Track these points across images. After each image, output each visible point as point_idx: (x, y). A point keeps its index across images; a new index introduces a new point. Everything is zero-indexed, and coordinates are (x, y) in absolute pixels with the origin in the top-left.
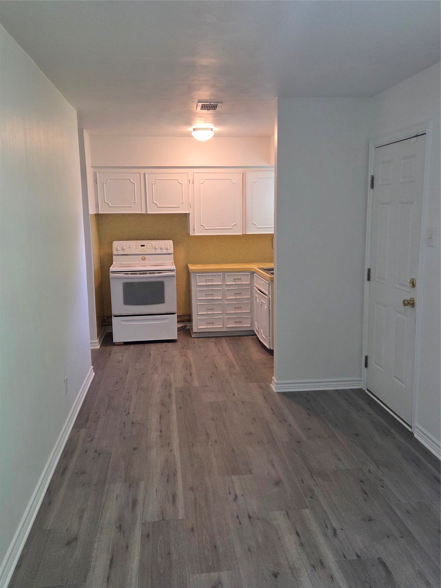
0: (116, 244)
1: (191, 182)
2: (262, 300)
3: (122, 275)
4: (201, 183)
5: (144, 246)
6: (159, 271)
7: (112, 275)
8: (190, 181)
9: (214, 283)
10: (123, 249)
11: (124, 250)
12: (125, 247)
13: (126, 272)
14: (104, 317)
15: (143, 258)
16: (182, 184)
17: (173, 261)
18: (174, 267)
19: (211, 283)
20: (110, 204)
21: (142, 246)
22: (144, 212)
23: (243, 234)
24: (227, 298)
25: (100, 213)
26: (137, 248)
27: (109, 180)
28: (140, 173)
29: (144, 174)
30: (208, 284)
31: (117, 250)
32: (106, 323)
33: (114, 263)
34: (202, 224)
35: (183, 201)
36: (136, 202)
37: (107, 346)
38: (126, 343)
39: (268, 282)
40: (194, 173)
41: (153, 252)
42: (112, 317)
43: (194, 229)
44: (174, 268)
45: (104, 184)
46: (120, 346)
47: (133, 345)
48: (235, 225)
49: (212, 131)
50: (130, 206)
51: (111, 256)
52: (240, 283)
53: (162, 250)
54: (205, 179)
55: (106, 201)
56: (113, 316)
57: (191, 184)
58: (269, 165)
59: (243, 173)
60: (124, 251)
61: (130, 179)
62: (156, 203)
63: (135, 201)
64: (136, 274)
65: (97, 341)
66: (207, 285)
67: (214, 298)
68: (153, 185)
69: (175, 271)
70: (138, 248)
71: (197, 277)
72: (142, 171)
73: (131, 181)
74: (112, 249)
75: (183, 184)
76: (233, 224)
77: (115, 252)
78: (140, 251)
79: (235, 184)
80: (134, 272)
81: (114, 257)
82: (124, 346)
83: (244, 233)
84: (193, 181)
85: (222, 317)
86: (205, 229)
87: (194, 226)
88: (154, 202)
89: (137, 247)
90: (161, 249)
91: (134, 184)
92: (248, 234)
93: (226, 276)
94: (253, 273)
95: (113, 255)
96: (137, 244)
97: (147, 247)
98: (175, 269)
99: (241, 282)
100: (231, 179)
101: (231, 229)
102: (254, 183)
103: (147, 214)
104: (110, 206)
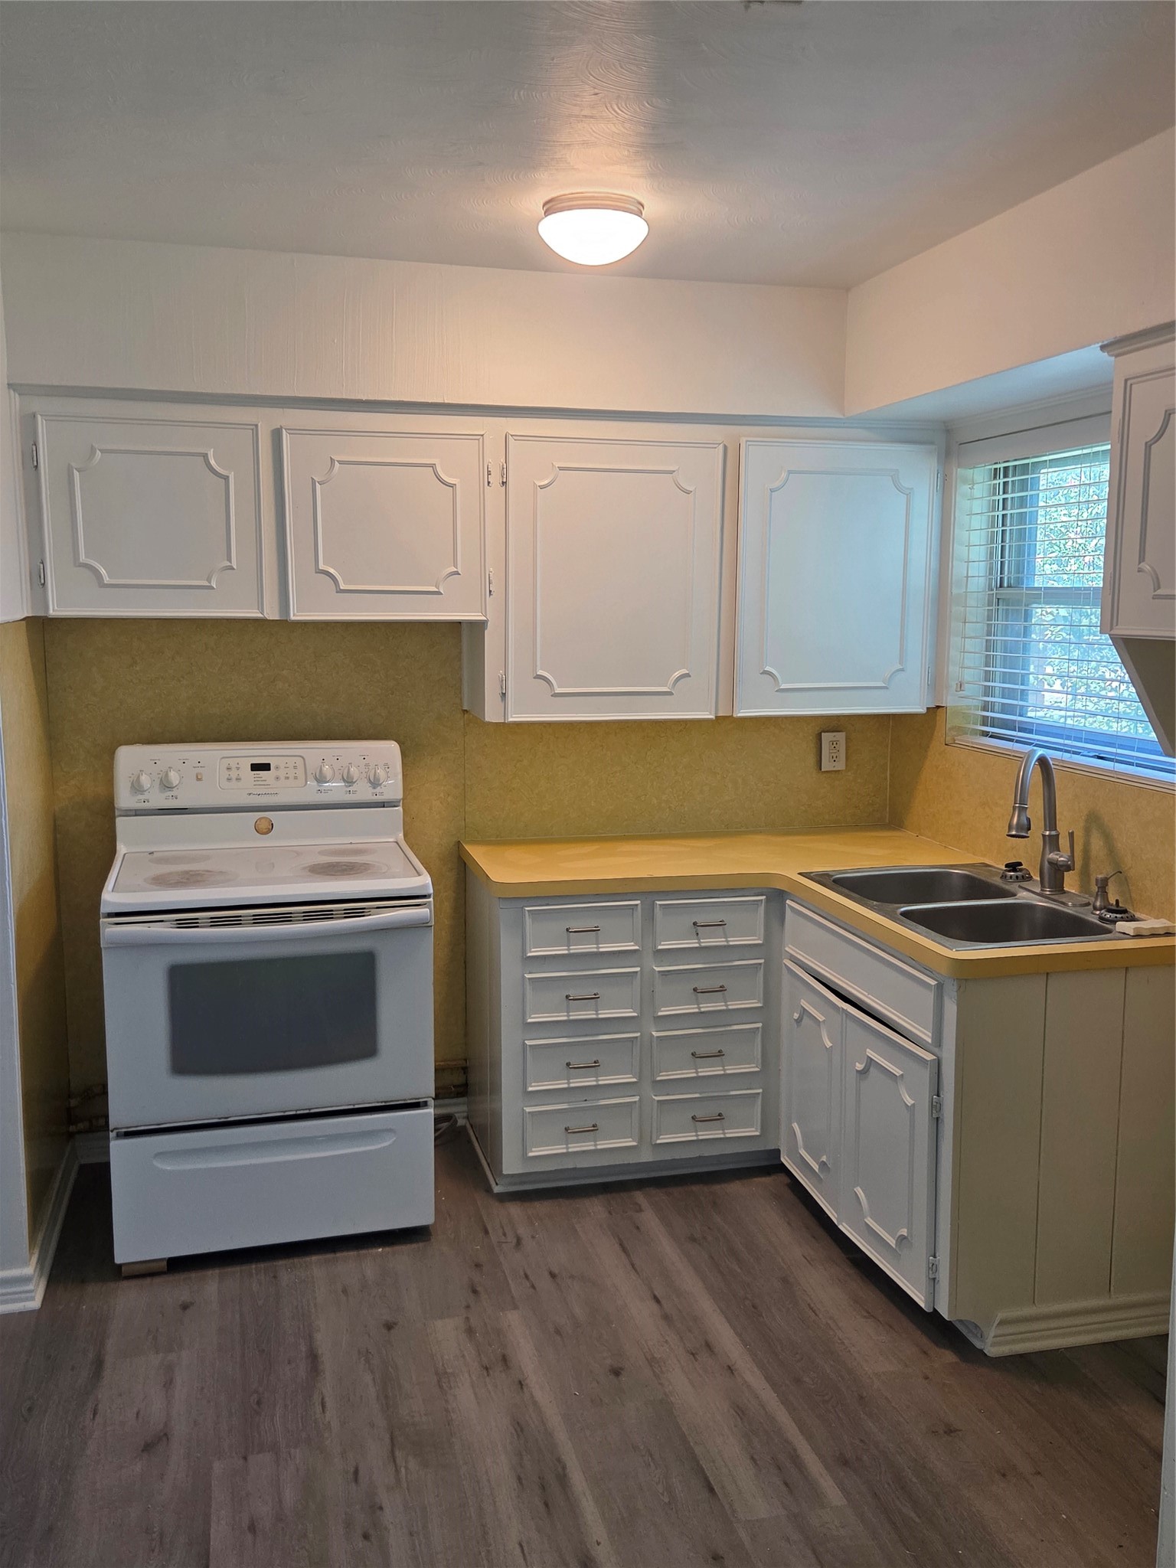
0: (130, 759)
1: (496, 479)
2: (870, 1053)
3: (163, 929)
4: (542, 487)
5: (266, 767)
6: (355, 905)
7: (110, 931)
8: (489, 473)
9: (605, 948)
10: (166, 785)
11: (170, 788)
12: (174, 777)
13: (186, 914)
14: (69, 1097)
15: (264, 826)
16: (452, 486)
17: (401, 835)
18: (423, 881)
19: (591, 948)
20: (103, 571)
21: (255, 767)
22: (271, 613)
23: (716, 717)
24: (660, 1014)
25: (53, 612)
26: (234, 777)
27: (98, 453)
28: (257, 426)
29: (277, 435)
30: (575, 949)
31: (137, 788)
32: (81, 1126)
33: (122, 849)
34: (540, 672)
35: (455, 566)
36: (235, 567)
37: (83, 1281)
38: (178, 1265)
39: (933, 983)
40: (511, 439)
41: (310, 793)
42: (108, 1139)
43: (504, 695)
44: (425, 886)
45: (76, 474)
46: (148, 1280)
47: (217, 1271)
48: (688, 675)
49: (639, 214)
50: (206, 583)
51: (107, 812)
52: (719, 942)
53: (351, 789)
54: (561, 469)
55: (83, 558)
56: (112, 1135)
57: (494, 492)
58: (841, 417)
59: (725, 448)
60: (170, 794)
61: (205, 456)
62: (332, 571)
63: (229, 559)
64: (236, 922)
65: (29, 1270)
66: (573, 954)
67: (604, 1014)
68: (318, 486)
69: (431, 899)
70: (238, 779)
71: (528, 920)
72: (266, 419)
73: (212, 462)
74: (110, 782)
75: (458, 487)
76: (677, 674)
77: (124, 799)
78: (248, 788)
79: (688, 492)
80: (227, 913)
81: (120, 822)
82: (170, 1278)
83: (720, 714)
84: (504, 471)
85: (636, 1099)
86: (556, 695)
87: (503, 682)
88: (322, 566)
89: (234, 774)
90: (349, 781)
91: (226, 478)
92: (739, 715)
93: (657, 910)
94: (776, 897)
95: (117, 813)
96: (233, 763)
97: (282, 773)
98: (431, 891)
99: (726, 937)
100: (671, 472)
101: (670, 693)
102: (772, 491)
103: (285, 625)
104: (107, 580)
